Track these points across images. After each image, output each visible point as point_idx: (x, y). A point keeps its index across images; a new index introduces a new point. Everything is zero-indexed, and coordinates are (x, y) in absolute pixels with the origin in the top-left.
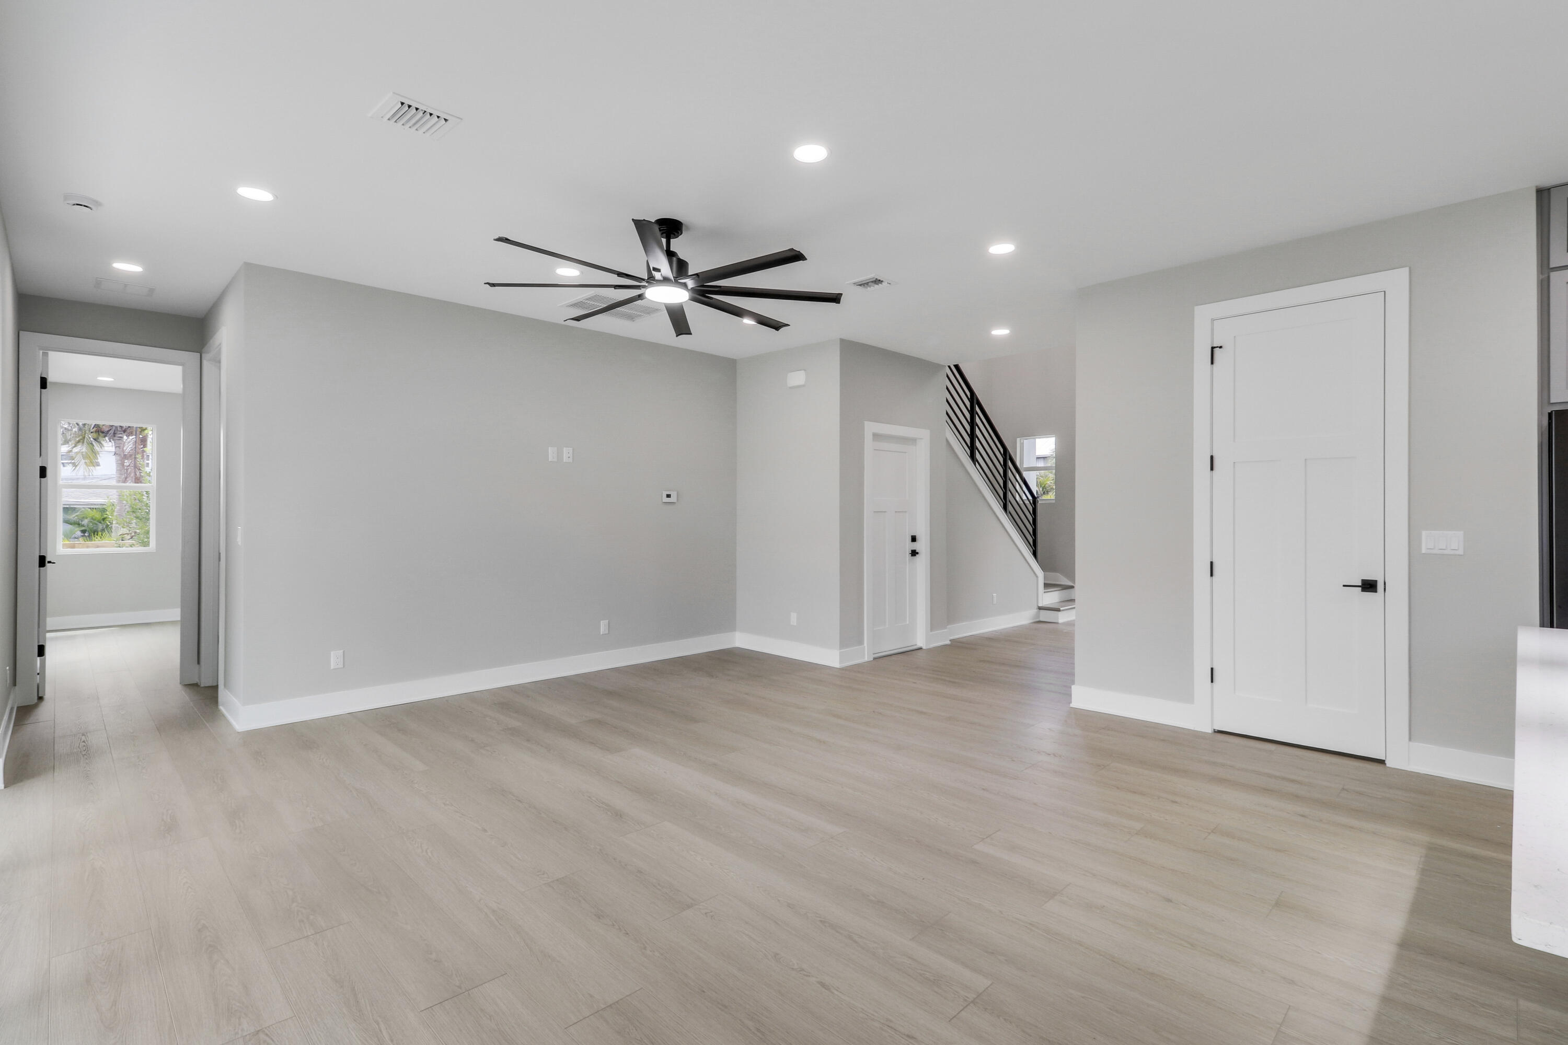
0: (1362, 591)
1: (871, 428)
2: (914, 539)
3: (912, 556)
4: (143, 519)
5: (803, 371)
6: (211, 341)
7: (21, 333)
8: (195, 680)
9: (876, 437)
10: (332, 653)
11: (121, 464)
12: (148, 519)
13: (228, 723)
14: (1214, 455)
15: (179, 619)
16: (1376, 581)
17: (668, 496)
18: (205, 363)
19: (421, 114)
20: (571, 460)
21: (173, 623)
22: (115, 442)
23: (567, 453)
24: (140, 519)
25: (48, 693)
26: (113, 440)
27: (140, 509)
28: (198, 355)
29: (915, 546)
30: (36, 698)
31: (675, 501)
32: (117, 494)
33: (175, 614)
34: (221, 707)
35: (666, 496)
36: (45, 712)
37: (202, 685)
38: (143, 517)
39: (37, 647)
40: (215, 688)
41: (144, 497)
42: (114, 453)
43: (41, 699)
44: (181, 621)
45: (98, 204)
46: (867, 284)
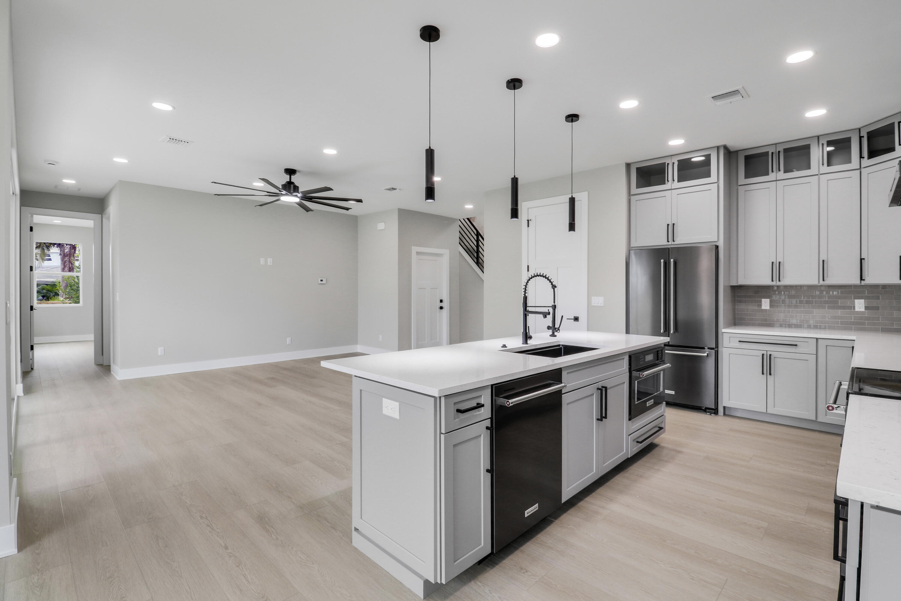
0: (574, 321)
1: (415, 249)
2: (441, 301)
3: (440, 309)
4: (76, 290)
5: (384, 223)
6: (106, 210)
7: (21, 207)
8: (101, 363)
9: (418, 253)
10: (159, 348)
11: (62, 260)
12: (79, 290)
13: (115, 378)
14: (529, 265)
15: (93, 339)
16: (578, 317)
17: (322, 280)
18: (104, 220)
19: (178, 141)
20: (271, 264)
21: (91, 341)
22: (60, 248)
23: (270, 261)
24: (74, 290)
25: (36, 367)
26: (59, 247)
27: (74, 285)
28: (100, 215)
29: (441, 304)
30: (30, 368)
31: (325, 283)
32: (62, 276)
33: (91, 337)
34: (112, 372)
35: (320, 280)
36: (35, 373)
37: (104, 365)
38: (76, 289)
39: (30, 346)
40: (109, 366)
41: (75, 279)
42: (59, 254)
43: (32, 369)
44: (94, 340)
45: (57, 162)
46: (390, 189)
